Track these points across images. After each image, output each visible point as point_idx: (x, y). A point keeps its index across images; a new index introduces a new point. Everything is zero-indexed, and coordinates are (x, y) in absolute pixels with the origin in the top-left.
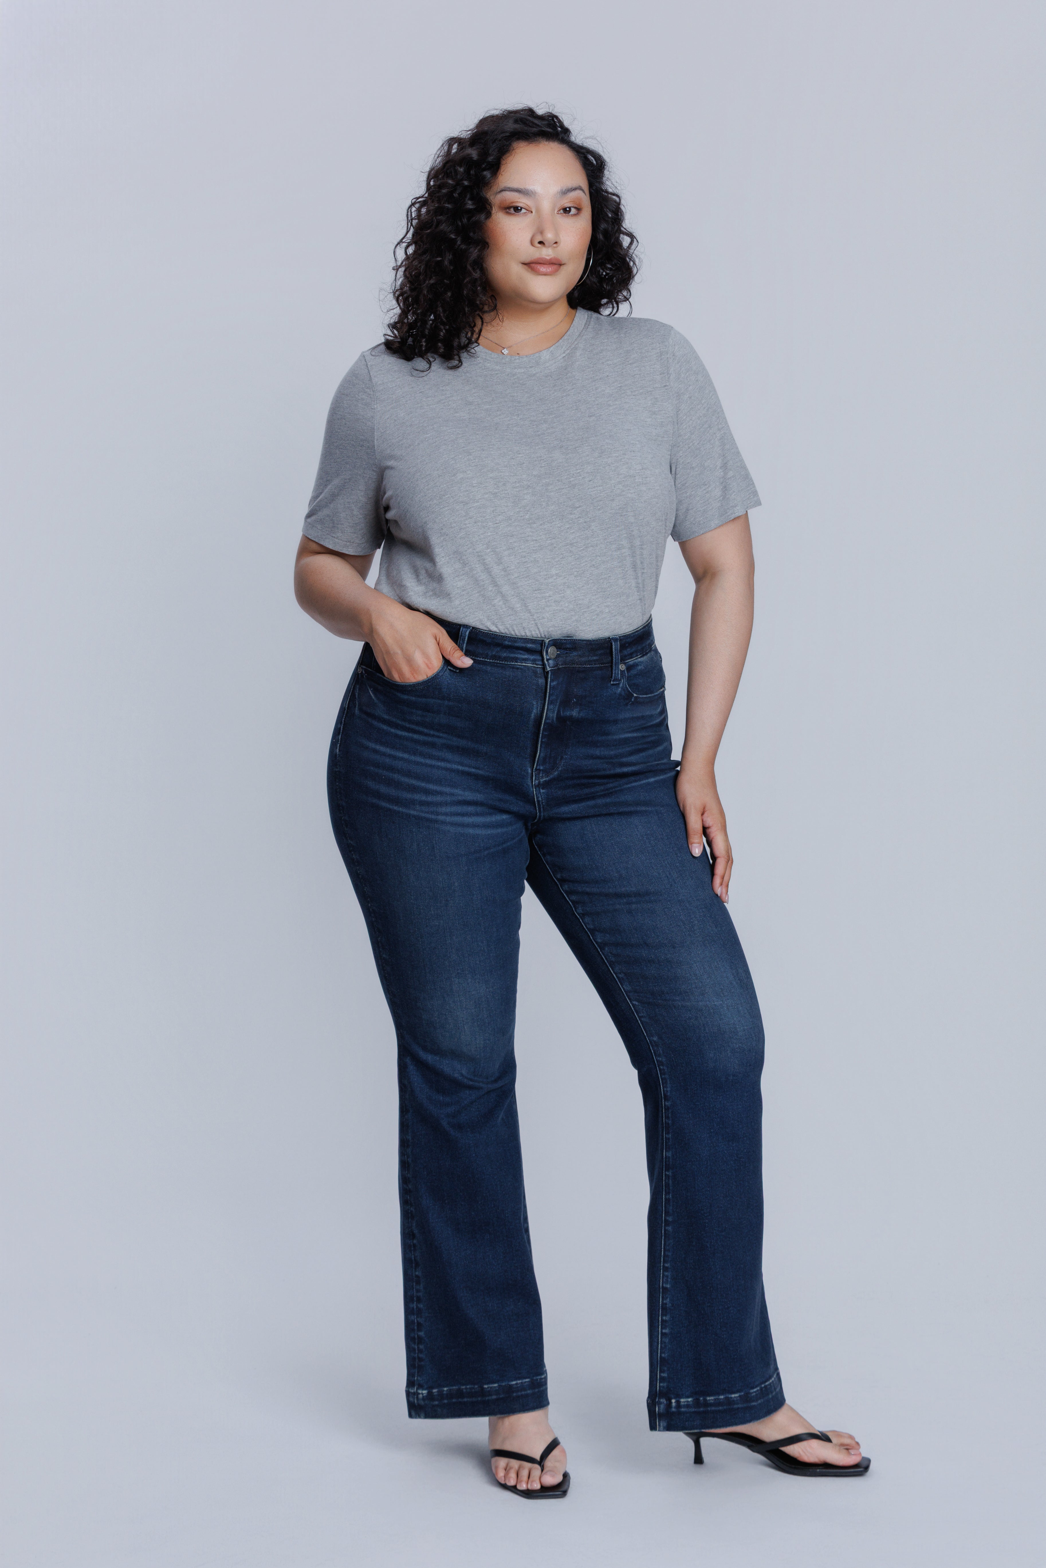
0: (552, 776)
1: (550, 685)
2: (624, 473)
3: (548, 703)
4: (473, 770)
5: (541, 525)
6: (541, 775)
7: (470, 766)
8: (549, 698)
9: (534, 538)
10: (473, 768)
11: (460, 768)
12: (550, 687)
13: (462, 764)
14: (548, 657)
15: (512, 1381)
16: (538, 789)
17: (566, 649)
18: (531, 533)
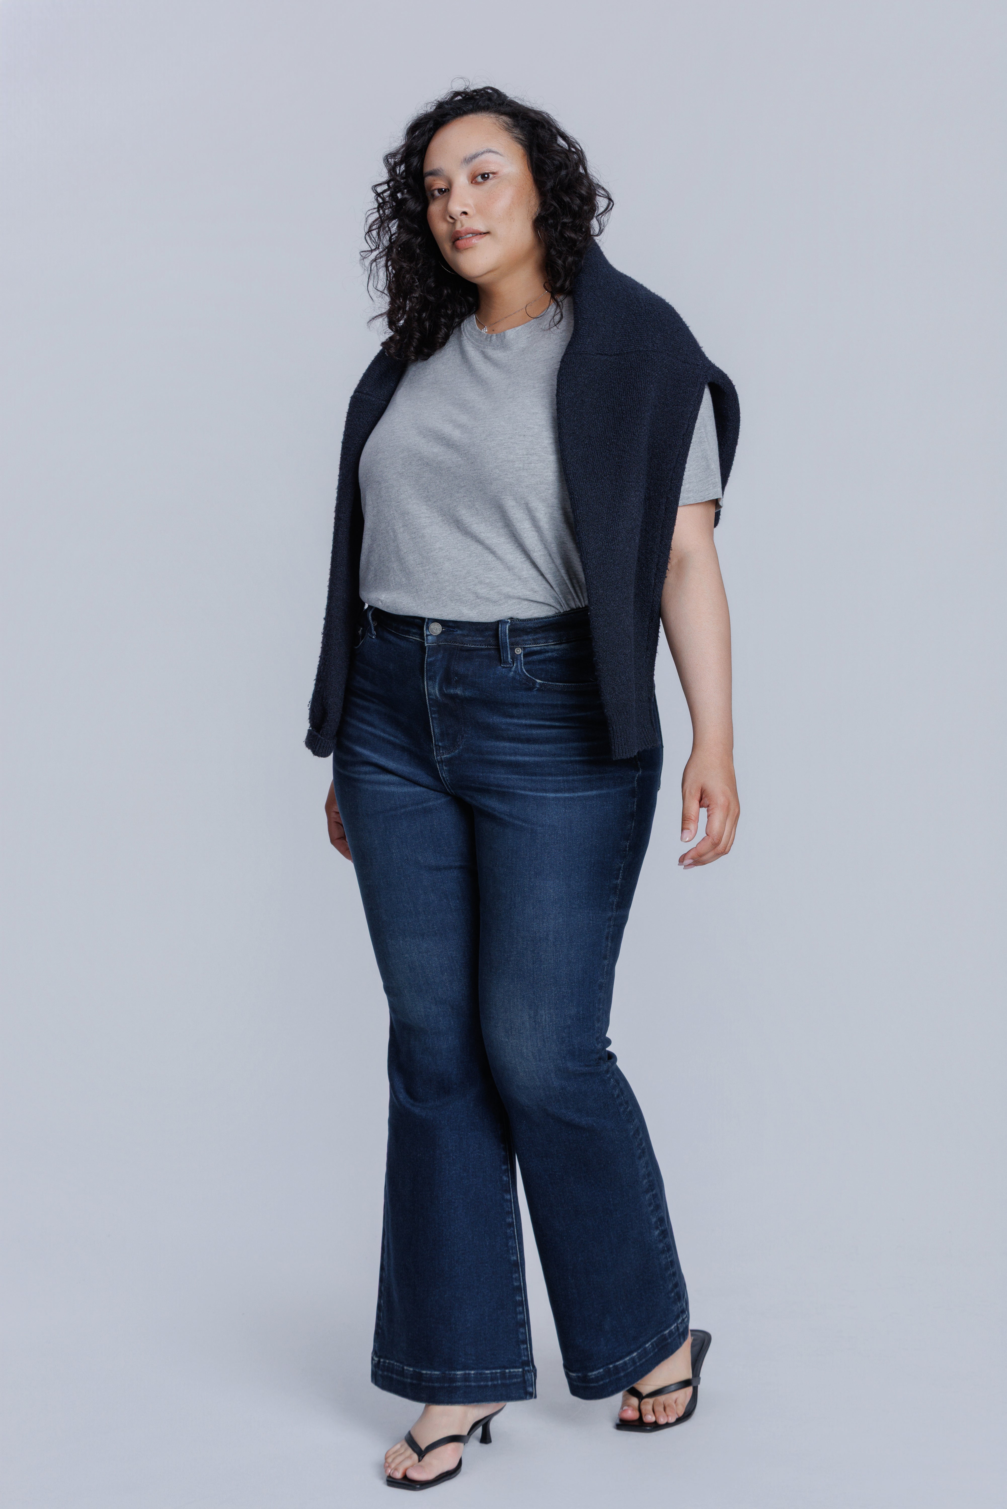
0: (453, 754)
1: (427, 661)
2: (503, 457)
3: (427, 678)
4: (392, 738)
5: (435, 502)
6: (441, 751)
7: (389, 734)
8: (427, 674)
9: (427, 515)
10: (393, 736)
11: (382, 734)
12: (427, 663)
13: (384, 731)
14: (428, 633)
15: (424, 1370)
16: (440, 765)
17: (449, 627)
18: (426, 510)
